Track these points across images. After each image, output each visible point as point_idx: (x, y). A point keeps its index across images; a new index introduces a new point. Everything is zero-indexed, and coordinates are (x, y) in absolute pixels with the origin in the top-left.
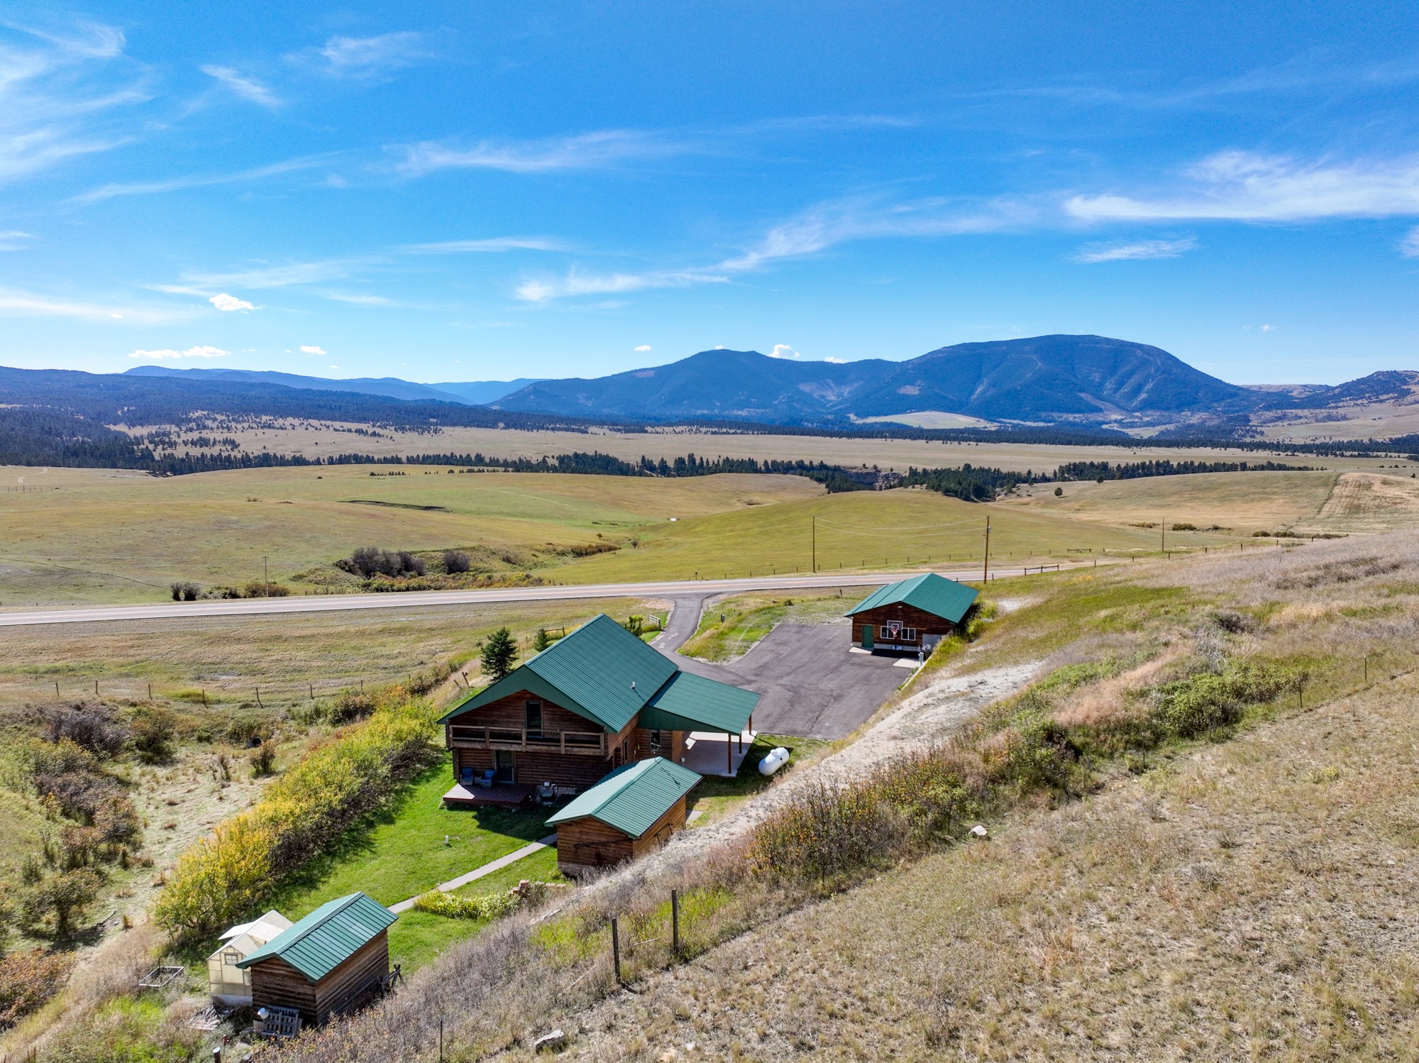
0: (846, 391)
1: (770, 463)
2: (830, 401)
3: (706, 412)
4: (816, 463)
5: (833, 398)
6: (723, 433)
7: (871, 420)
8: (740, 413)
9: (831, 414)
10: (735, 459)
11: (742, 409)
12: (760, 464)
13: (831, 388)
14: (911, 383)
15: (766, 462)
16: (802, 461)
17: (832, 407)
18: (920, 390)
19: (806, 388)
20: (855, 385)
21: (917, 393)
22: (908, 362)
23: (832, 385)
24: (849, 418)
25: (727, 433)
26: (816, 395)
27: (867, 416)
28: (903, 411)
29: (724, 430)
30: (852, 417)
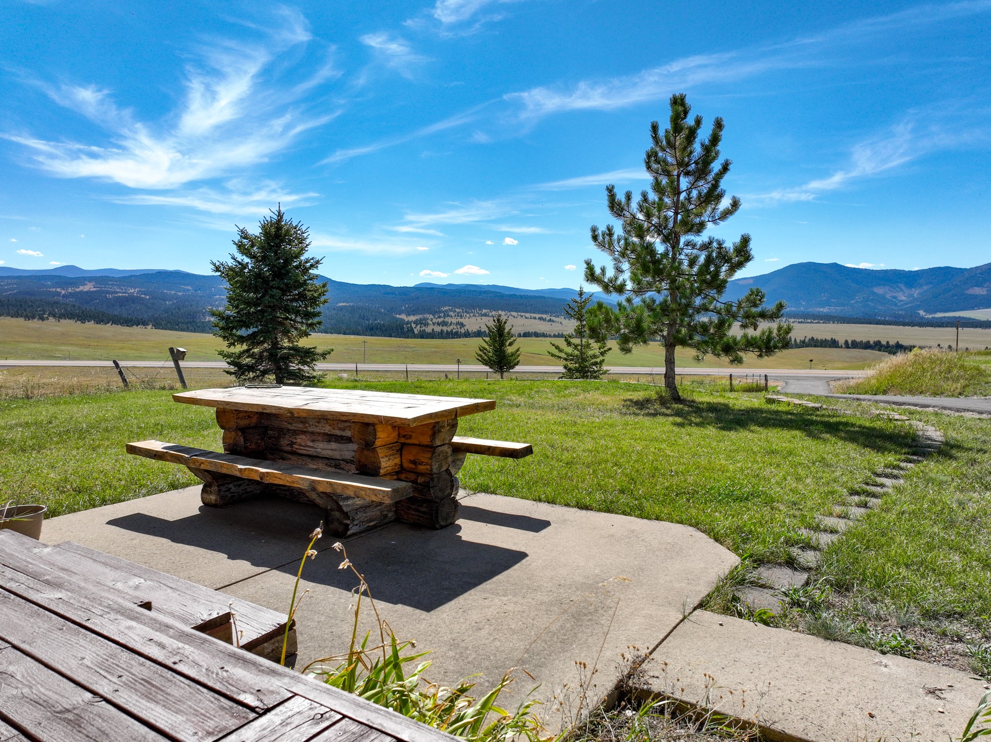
0: (916, 292)
1: (850, 342)
2: (901, 301)
3: (793, 309)
4: (892, 343)
5: (904, 298)
6: (808, 323)
7: (939, 315)
8: (822, 310)
9: (901, 310)
10: (819, 338)
11: (824, 307)
12: (841, 342)
13: (902, 290)
14: (979, 285)
15: (846, 342)
16: (880, 342)
17: (902, 305)
18: (987, 291)
19: (879, 290)
20: (925, 288)
21: (985, 293)
22: (977, 268)
23: (903, 288)
24: (919, 313)
25: (811, 323)
26: (888, 296)
27: (936, 312)
28: (972, 308)
29: (809, 321)
30: (922, 313)
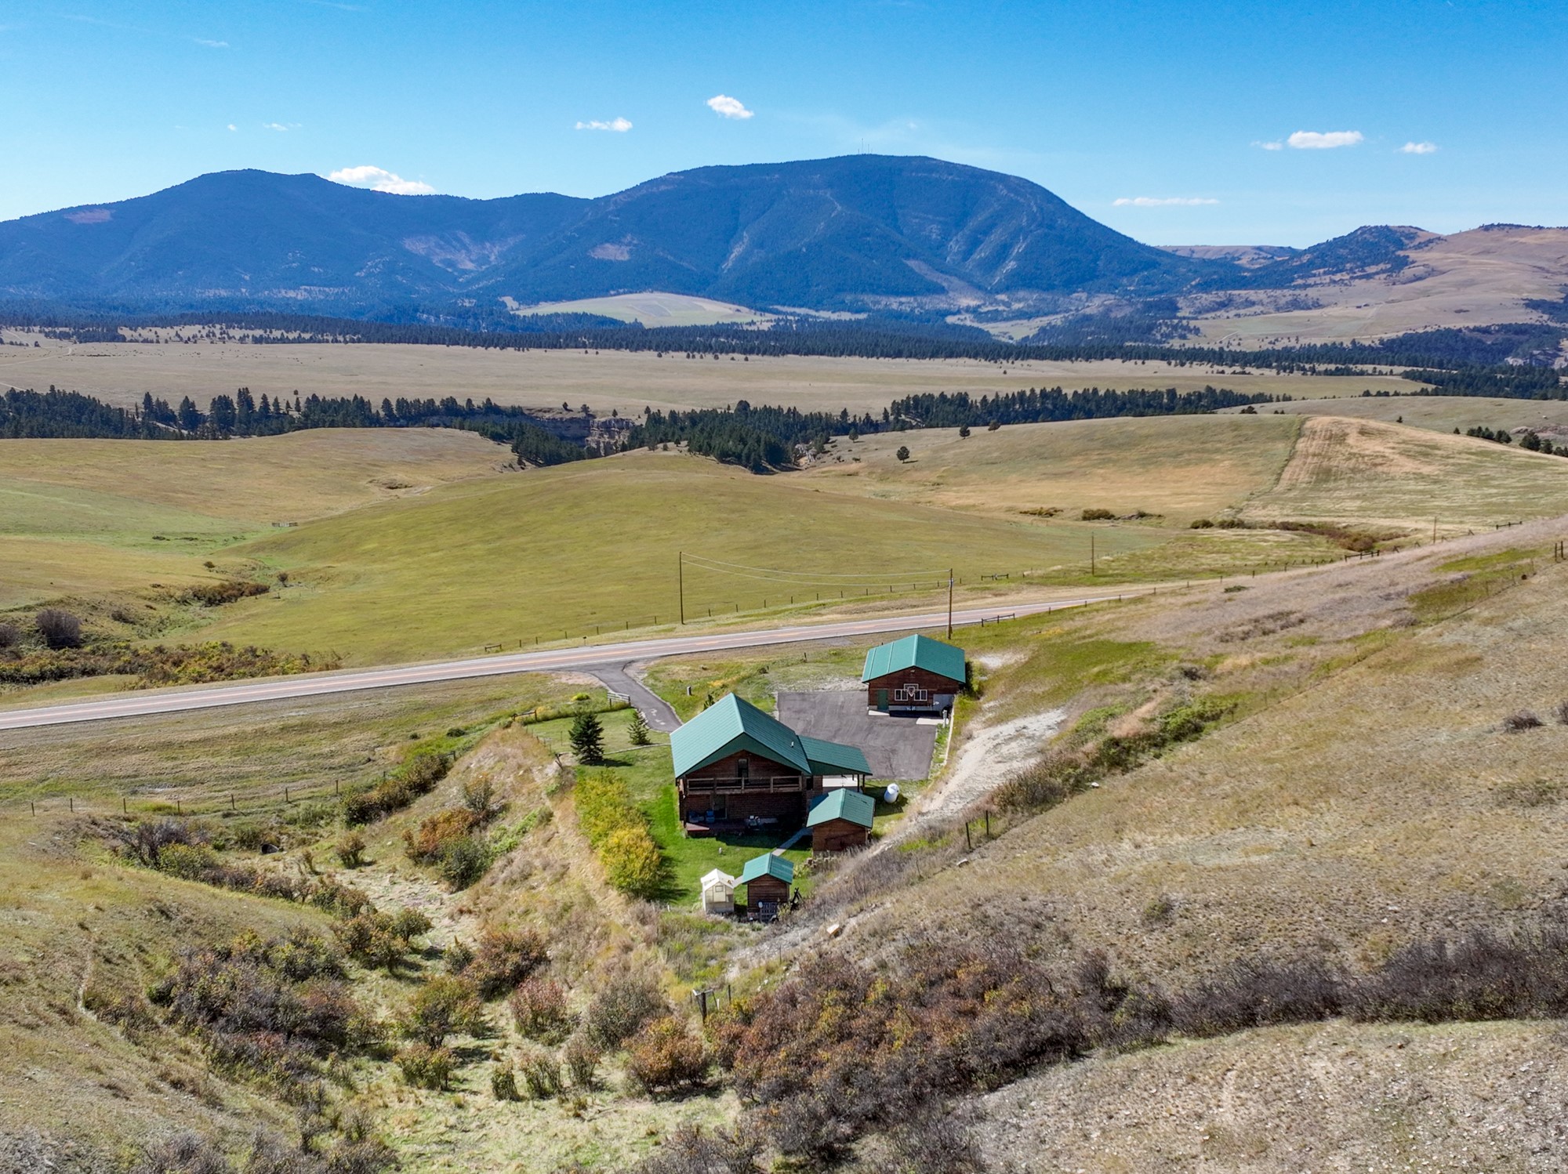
0: (494, 253)
1: (393, 404)
2: (465, 272)
3: (223, 293)
4: (477, 403)
5: (470, 266)
6: (275, 341)
7: (546, 309)
8: (292, 294)
9: (468, 296)
10: (328, 397)
11: (296, 288)
12: (376, 406)
13: (465, 247)
14: (614, 238)
15: (387, 403)
16: (452, 400)
17: (469, 283)
18: (630, 252)
19: (416, 246)
20: (511, 241)
21: (626, 257)
22: (607, 198)
23: (467, 241)
24: (504, 305)
25: (283, 340)
26: (436, 260)
27: (536, 302)
29: (277, 334)
30: (510, 302)
